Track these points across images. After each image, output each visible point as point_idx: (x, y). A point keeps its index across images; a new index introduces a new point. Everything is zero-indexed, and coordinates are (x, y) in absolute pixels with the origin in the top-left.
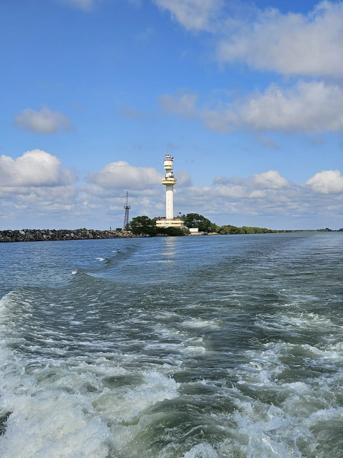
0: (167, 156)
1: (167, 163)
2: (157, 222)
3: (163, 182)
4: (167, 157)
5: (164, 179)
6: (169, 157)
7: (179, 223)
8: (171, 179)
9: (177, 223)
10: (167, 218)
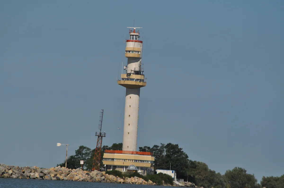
0: (132, 34)
1: (131, 45)
2: (106, 155)
3: (122, 82)
4: (133, 36)
5: (125, 76)
6: (136, 36)
7: (147, 161)
8: (138, 77)
9: (144, 161)
10: (124, 148)
